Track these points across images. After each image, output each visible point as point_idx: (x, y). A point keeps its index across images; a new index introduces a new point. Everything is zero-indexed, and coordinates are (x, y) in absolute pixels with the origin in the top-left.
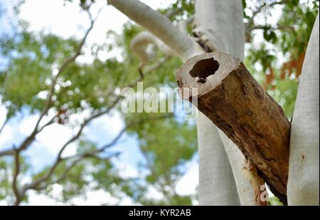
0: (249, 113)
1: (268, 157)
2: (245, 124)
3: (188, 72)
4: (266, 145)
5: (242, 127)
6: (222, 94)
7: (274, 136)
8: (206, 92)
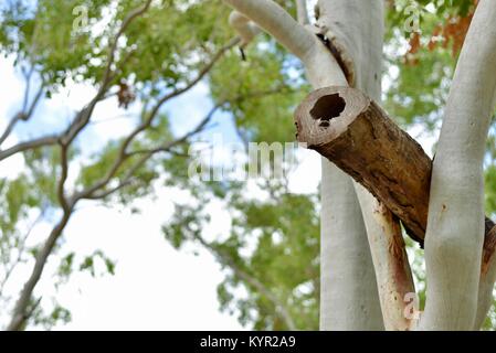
0: (380, 158)
1: (404, 202)
2: (375, 170)
3: (308, 111)
4: (402, 191)
5: (372, 174)
6: (349, 141)
7: (410, 180)
8: (329, 141)
